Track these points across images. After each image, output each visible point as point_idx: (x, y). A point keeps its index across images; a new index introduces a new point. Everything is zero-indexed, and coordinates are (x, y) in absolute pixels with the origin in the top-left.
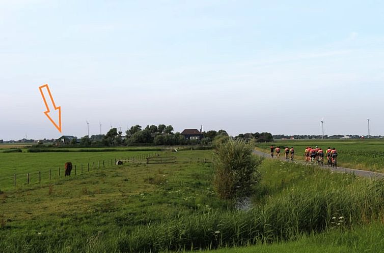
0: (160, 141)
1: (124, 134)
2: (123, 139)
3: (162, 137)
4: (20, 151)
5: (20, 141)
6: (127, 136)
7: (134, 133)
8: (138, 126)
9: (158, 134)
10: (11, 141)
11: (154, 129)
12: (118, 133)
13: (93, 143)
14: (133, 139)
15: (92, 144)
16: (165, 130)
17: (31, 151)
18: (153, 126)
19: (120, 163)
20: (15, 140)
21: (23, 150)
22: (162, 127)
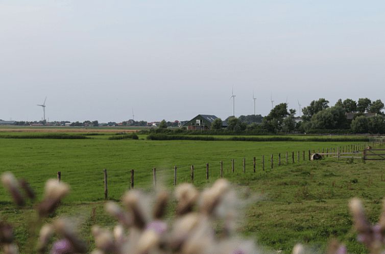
0: (361, 125)
1: (299, 114)
2: (297, 121)
3: (365, 119)
4: (135, 138)
5: (124, 123)
6: (304, 118)
7: (317, 111)
8: (323, 101)
9: (359, 115)
10: (111, 124)
11: (349, 105)
12: (288, 111)
13: (249, 128)
14: (315, 121)
15: (246, 130)
16: (369, 107)
17: (153, 138)
18: (348, 101)
19: (318, 157)
20: (117, 122)
21: (140, 137)
22: (365, 103)
